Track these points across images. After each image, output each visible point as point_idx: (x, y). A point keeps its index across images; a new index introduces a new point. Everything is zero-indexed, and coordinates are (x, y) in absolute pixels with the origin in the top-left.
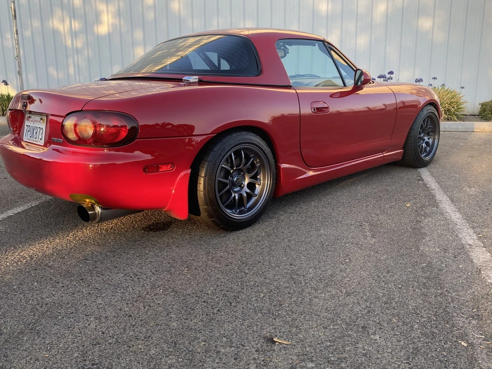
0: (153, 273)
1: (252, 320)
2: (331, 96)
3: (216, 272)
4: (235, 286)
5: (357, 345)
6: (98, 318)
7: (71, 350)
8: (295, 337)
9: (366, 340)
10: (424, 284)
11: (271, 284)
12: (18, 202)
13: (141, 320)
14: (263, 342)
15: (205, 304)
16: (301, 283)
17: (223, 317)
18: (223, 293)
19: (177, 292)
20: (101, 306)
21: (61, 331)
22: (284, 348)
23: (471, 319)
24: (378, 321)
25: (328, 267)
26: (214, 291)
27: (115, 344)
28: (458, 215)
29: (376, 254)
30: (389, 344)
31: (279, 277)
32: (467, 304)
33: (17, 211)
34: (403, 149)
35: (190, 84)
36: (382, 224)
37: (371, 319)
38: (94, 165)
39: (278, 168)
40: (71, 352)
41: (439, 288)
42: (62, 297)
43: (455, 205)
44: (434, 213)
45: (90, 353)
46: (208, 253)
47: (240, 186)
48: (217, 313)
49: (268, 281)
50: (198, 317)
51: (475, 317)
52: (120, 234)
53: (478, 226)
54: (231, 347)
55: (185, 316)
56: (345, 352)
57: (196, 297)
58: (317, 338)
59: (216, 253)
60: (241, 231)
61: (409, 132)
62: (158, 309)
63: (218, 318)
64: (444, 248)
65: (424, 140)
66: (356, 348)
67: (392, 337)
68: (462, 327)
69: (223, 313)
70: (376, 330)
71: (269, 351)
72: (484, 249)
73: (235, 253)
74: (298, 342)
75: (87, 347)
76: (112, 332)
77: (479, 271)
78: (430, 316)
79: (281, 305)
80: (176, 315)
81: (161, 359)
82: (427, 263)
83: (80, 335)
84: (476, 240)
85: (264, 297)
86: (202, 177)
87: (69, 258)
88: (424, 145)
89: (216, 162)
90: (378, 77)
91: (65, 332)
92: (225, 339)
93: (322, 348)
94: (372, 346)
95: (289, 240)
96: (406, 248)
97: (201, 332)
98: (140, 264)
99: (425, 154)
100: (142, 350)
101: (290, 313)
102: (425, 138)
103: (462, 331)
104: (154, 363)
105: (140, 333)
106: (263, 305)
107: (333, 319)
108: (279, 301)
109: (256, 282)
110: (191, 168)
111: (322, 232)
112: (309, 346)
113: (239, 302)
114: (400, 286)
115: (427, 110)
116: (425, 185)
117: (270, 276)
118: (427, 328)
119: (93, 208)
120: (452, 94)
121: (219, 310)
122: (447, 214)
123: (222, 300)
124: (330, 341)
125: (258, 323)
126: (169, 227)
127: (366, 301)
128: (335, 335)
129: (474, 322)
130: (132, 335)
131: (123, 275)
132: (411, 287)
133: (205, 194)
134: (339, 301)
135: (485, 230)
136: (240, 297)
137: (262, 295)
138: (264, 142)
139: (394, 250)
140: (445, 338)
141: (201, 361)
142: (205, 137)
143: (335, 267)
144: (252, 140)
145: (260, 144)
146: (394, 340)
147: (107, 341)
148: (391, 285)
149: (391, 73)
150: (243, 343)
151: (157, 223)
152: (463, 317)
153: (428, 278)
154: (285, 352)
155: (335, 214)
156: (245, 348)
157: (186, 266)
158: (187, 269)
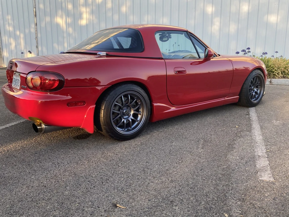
0: (68, 163)
1: (110, 193)
2: (191, 64)
3: (103, 164)
4: (110, 173)
5: (163, 211)
6: (28, 187)
7: (7, 203)
8: (130, 205)
9: (169, 209)
10: (220, 178)
11: (130, 173)
12: (15, 119)
13: (50, 189)
14: (111, 206)
15: (88, 183)
16: (147, 173)
17: (95, 190)
18: (101, 177)
19: (76, 175)
20: (33, 180)
21: (6, 193)
22: (121, 210)
23: (238, 201)
24: (181, 199)
25: (167, 165)
26: (96, 175)
27: (31, 201)
28: (261, 137)
29: (199, 159)
30: (182, 212)
31: (137, 169)
32: (240, 191)
33: (12, 125)
34: (239, 95)
35: (101, 56)
36: (211, 140)
37: (179, 197)
38: (41, 101)
39: (152, 105)
40: (6, 205)
41: (228, 181)
42: (14, 174)
43: (262, 131)
44: (246, 135)
45: (15, 206)
46: (103, 153)
47: (128, 115)
48: (92, 188)
49: (129, 171)
50: (81, 190)
51: (242, 200)
52: (60, 140)
53: (269, 145)
54: (91, 208)
55: (74, 189)
56: (154, 215)
57: (86, 178)
58: (142, 206)
59: (107, 153)
60: (127, 141)
61: (243, 86)
62: (61, 184)
63: (92, 191)
64: (242, 157)
65: (254, 90)
66: (162, 213)
67: (185, 208)
68: (230, 205)
69: (96, 188)
70: (178, 204)
71: (111, 212)
72: (267, 159)
73: (118, 154)
74: (131, 208)
75: (15, 202)
76: (32, 195)
77: (257, 172)
78: (214, 197)
79: (130, 185)
80: (69, 188)
81: (51, 211)
82: (228, 165)
83: (14, 195)
84: (264, 153)
85: (123, 180)
86: (102, 109)
87: (27, 152)
88: (254, 94)
89: (111, 101)
90: (242, 51)
91: (8, 193)
92: (90, 203)
93: (142, 212)
94: (171, 213)
95: (153, 148)
96: (219, 156)
97: (79, 198)
98: (63, 157)
99: (254, 99)
100: (43, 206)
101: (134, 191)
102: (255, 89)
103: (229, 208)
104: (46, 214)
105: (47, 196)
106: (120, 185)
107: (156, 195)
108: (130, 183)
109: (122, 171)
110: (95, 104)
111: (173, 144)
112: (136, 210)
113: (107, 183)
114: (204, 179)
115: (255, 73)
116: (249, 118)
117: (132, 168)
118: (209, 205)
119: (40, 125)
120: (287, 62)
121: (94, 187)
122: (254, 136)
123: (99, 181)
124: (148, 208)
125: (113, 195)
126: (88, 137)
127: (180, 186)
128: (153, 205)
129: (239, 203)
130: (42, 197)
131: (52, 163)
132: (211, 179)
133: (104, 119)
134: (165, 185)
135: (273, 147)
136: (110, 180)
137: (123, 179)
138: (143, 90)
139: (211, 157)
140: (217, 211)
141: (72, 215)
142: (103, 87)
143: (172, 165)
144: (135, 89)
145: (140, 91)
146: (186, 210)
147: (27, 200)
148: (200, 178)
149: (249, 49)
150: (99, 206)
151: (83, 135)
152: (234, 199)
153: (223, 175)
154: (120, 213)
155: (186, 134)
156: (99, 209)
157: (87, 160)
158: (87, 162)
